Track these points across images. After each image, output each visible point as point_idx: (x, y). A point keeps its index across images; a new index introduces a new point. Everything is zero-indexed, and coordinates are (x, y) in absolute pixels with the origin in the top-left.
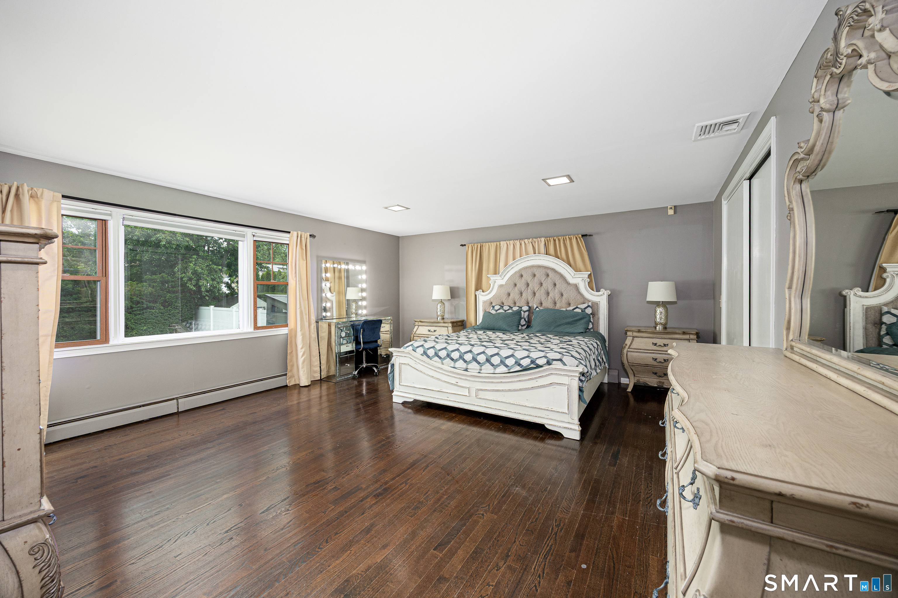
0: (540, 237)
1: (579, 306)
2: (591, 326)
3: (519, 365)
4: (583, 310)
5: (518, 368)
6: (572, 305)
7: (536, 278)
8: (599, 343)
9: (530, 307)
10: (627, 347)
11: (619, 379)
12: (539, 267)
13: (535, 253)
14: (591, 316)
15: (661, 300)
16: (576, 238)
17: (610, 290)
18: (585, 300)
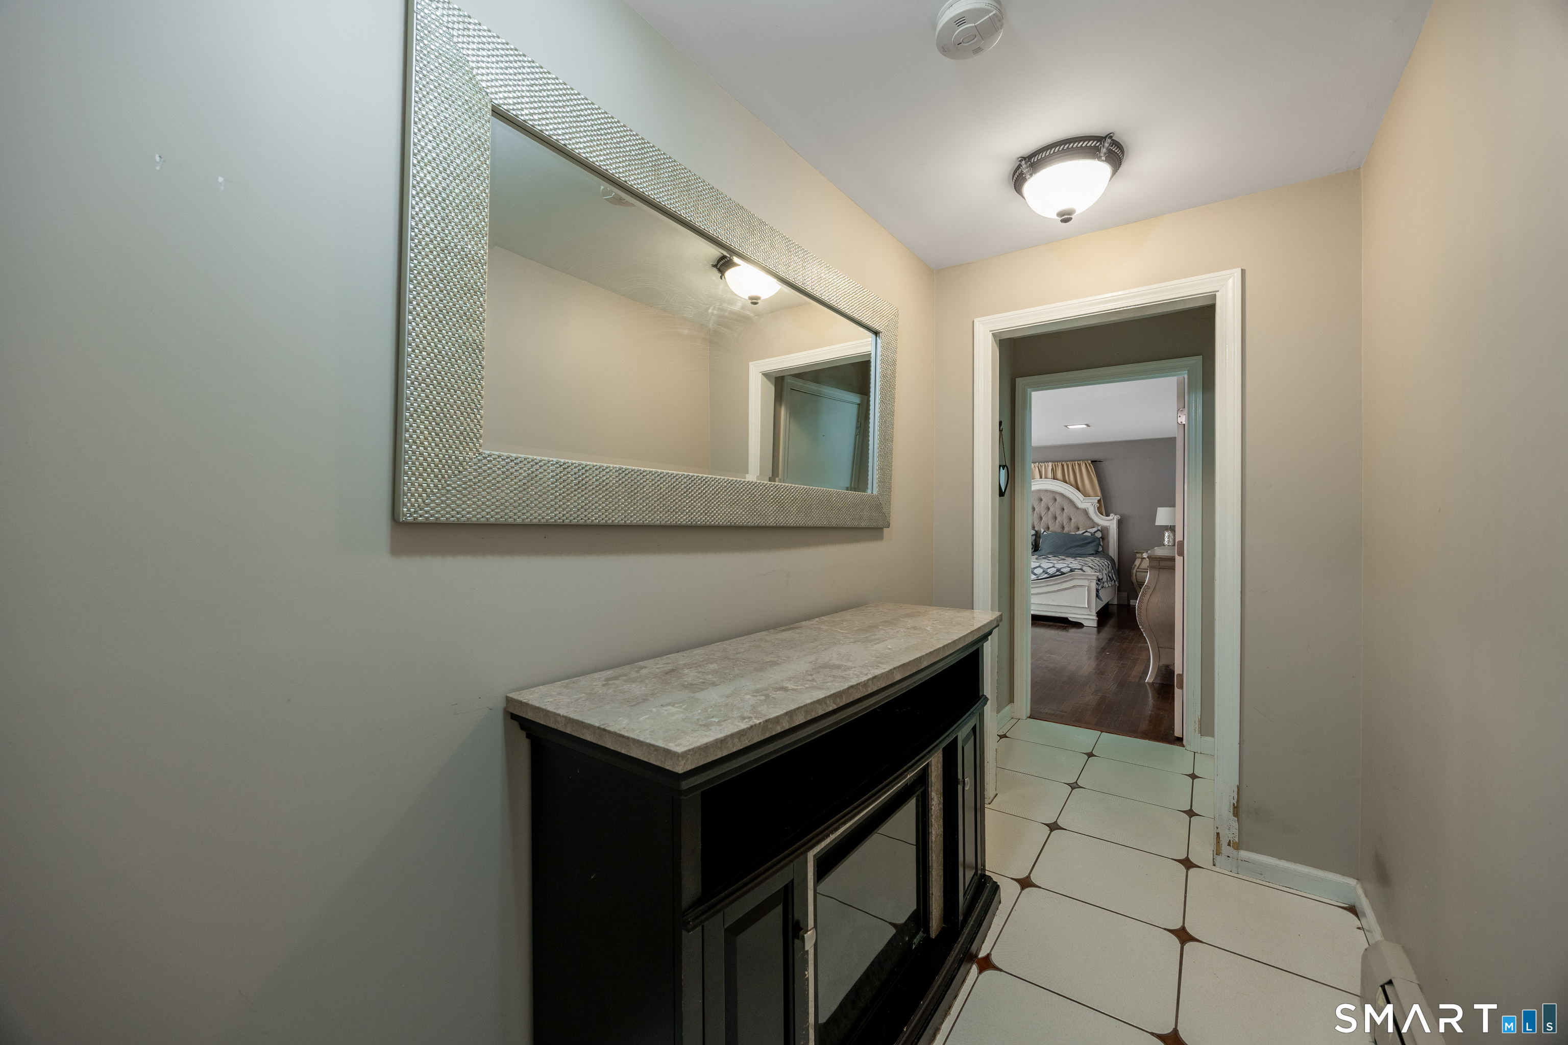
0: (1048, 462)
1: (1088, 530)
2: (1101, 549)
3: (1047, 573)
4: (1093, 534)
5: (1046, 576)
6: (1080, 529)
7: (1043, 502)
8: (1109, 563)
9: (1036, 532)
10: (1136, 568)
11: (1129, 602)
12: (1046, 491)
13: (1041, 478)
14: (1101, 539)
15: (1169, 525)
16: (1086, 464)
17: (1120, 515)
18: (1094, 524)
